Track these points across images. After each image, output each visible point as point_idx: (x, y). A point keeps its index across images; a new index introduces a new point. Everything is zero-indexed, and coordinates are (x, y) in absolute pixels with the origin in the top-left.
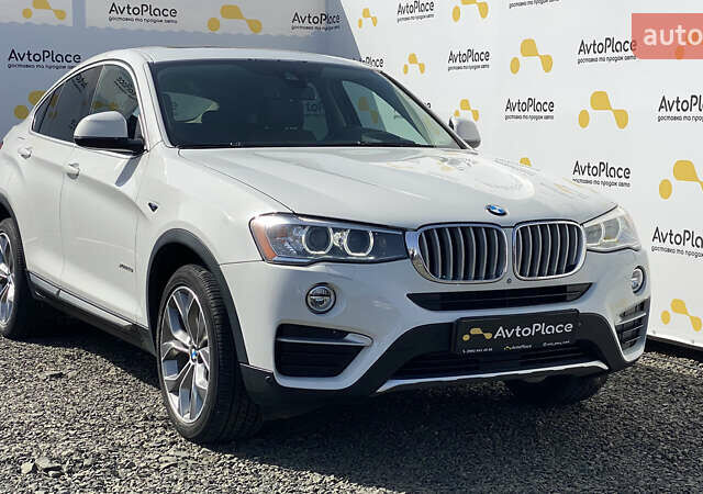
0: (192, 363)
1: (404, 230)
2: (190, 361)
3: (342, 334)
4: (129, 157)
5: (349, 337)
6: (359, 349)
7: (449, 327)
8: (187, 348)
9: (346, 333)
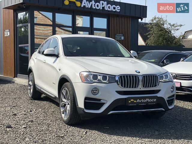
0: (67, 106)
1: (115, 76)
4: (56, 58)
6: (104, 104)
8: (66, 102)
9: (101, 100)
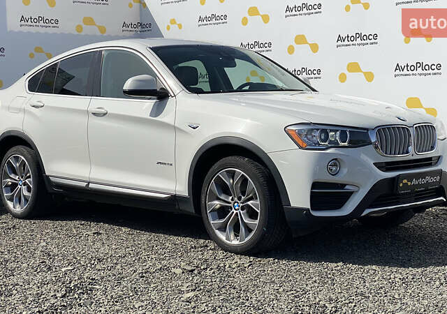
0: (235, 212)
1: (367, 129)
2: (233, 210)
3: (343, 186)
4: (155, 101)
5: (347, 187)
6: (352, 193)
7: (393, 179)
8: (230, 203)
9: (345, 185)
